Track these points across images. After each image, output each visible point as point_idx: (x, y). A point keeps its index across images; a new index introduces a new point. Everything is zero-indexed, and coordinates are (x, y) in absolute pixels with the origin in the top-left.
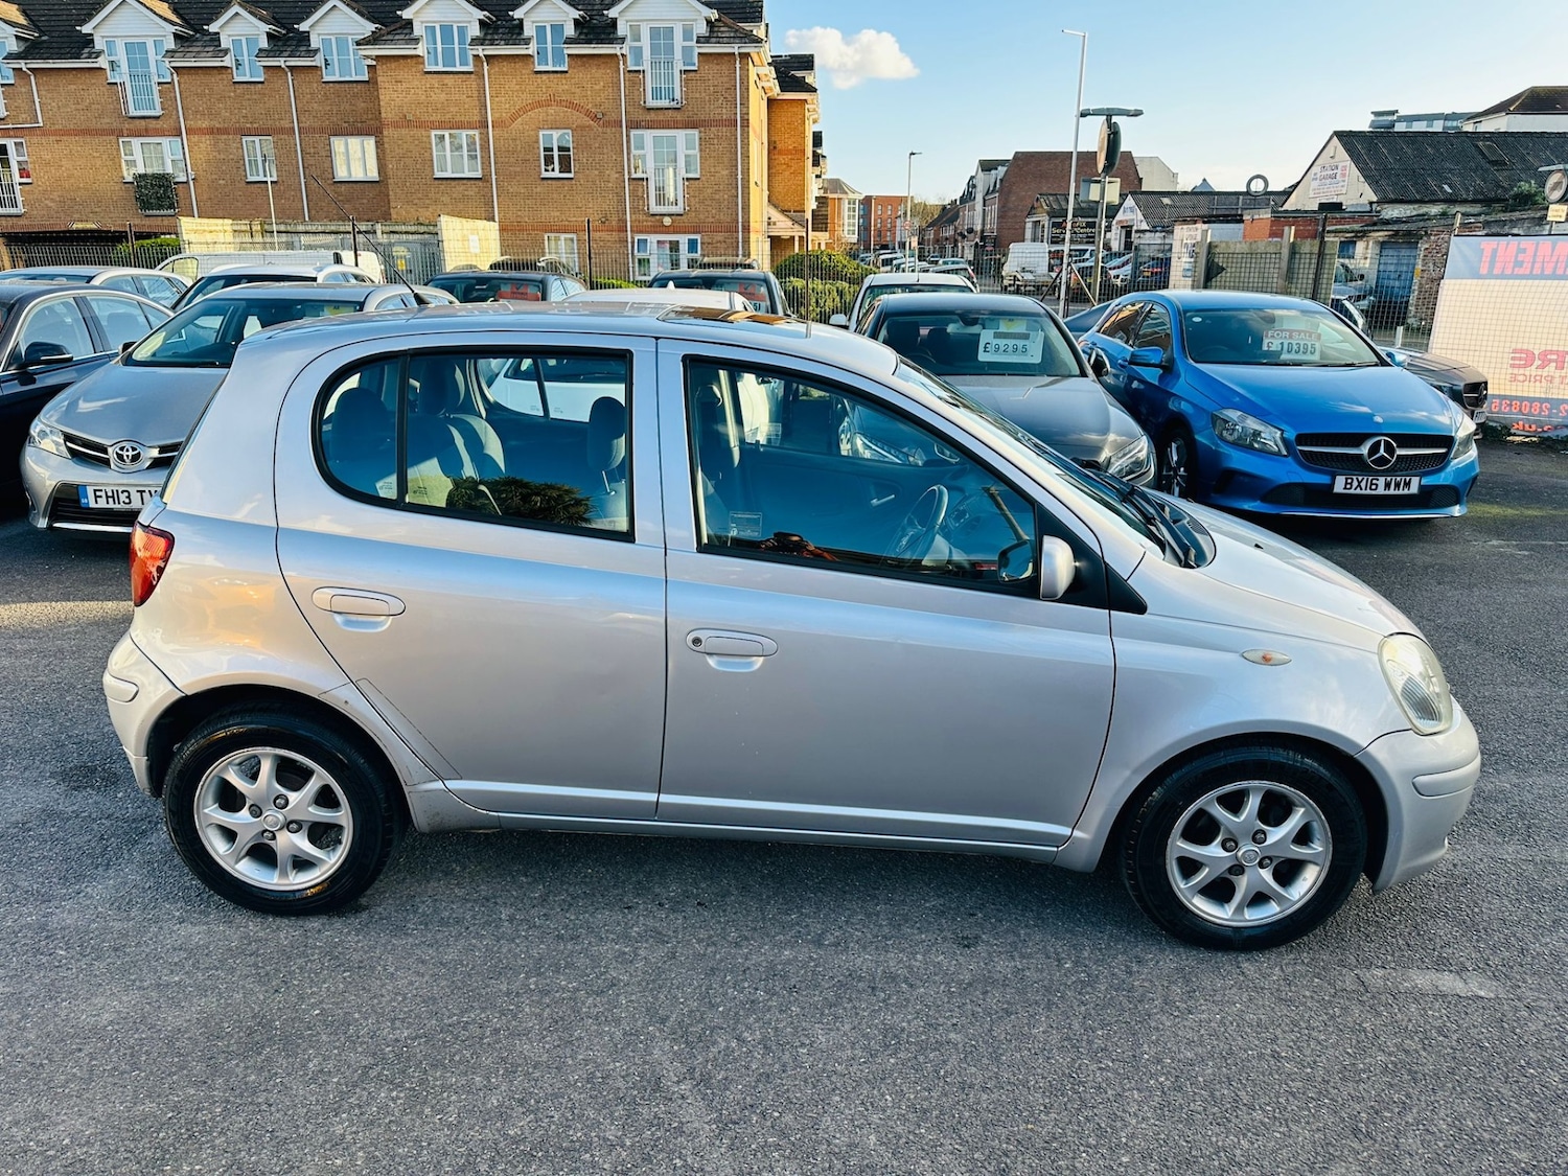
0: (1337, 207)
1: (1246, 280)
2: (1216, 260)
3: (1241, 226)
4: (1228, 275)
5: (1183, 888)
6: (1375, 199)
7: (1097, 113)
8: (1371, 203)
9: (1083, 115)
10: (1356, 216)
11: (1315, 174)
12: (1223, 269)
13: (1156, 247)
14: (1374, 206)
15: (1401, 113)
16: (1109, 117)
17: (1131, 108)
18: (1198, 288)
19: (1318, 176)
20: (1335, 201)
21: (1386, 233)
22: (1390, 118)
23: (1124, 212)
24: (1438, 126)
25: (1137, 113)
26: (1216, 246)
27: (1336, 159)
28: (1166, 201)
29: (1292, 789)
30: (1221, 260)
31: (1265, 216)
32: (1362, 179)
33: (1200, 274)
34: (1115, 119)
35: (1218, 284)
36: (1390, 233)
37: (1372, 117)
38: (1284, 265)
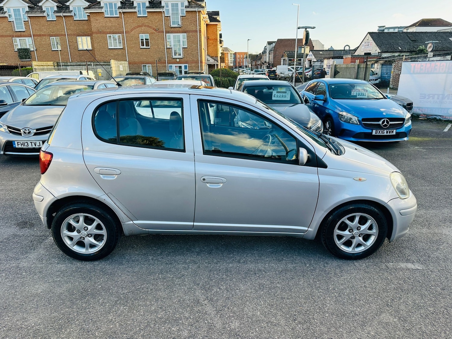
0: (369, 54)
1: (346, 75)
2: (337, 70)
3: (343, 60)
4: (341, 74)
5: (338, 243)
6: (380, 51)
7: (303, 28)
8: (379, 53)
9: (299, 28)
10: (374, 57)
11: (363, 45)
12: (339, 72)
13: (319, 66)
14: (380, 53)
15: (386, 27)
16: (306, 29)
17: (312, 26)
18: (332, 78)
19: (364, 45)
20: (369, 52)
21: (383, 61)
22: (383, 28)
23: (309, 56)
24: (396, 30)
25: (314, 28)
26: (337, 66)
27: (369, 40)
28: (321, 53)
29: (368, 215)
30: (338, 70)
31: (349, 57)
32: (376, 46)
33: (332, 74)
35: (338, 76)
37: (378, 28)
38: (356, 71)
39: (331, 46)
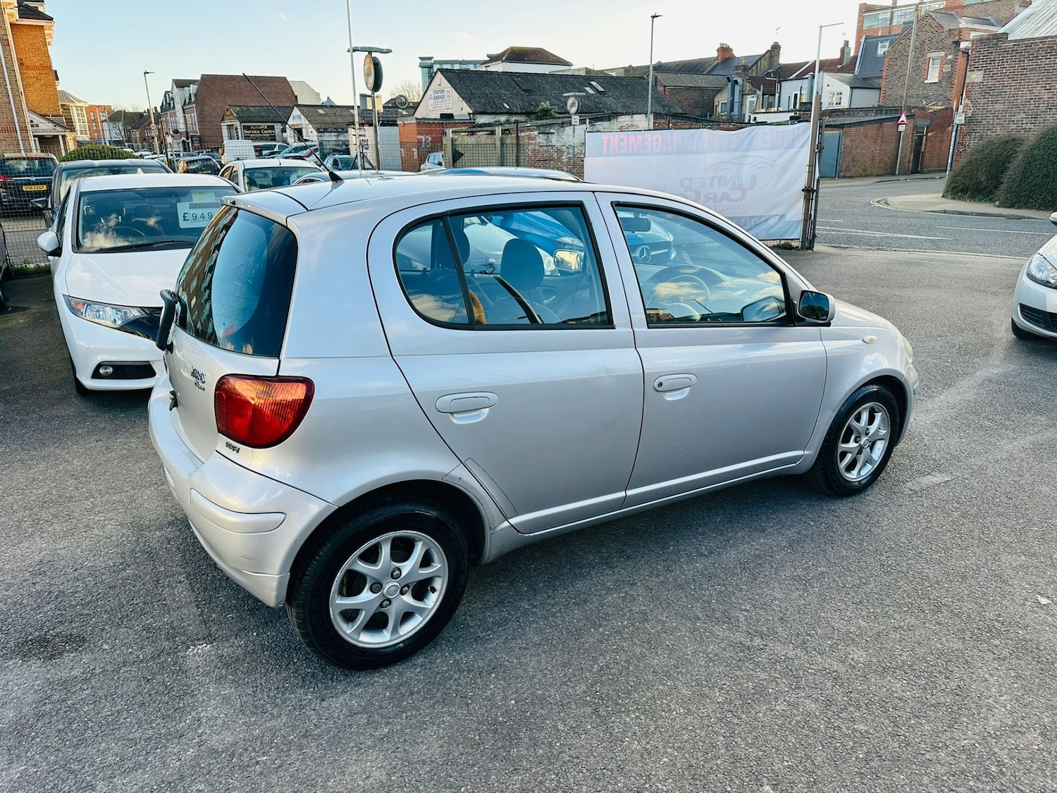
0: (450, 116)
1: (477, 161)
2: (457, 149)
3: (395, 129)
4: (466, 158)
6: (471, 112)
7: (363, 50)
8: (469, 114)
9: (354, 51)
10: (463, 123)
11: (431, 95)
12: (463, 155)
13: (334, 143)
14: (471, 116)
15: (435, 59)
16: (370, 53)
18: (449, 166)
19: (433, 96)
20: (446, 112)
21: (486, 133)
22: (430, 62)
23: (294, 119)
24: (457, 67)
25: (389, 51)
27: (442, 86)
28: (321, 111)
30: (460, 149)
32: (461, 99)
33: (449, 159)
34: (374, 54)
35: (461, 164)
36: (488, 132)
37: (419, 60)
38: (499, 151)
39: (328, 98)
